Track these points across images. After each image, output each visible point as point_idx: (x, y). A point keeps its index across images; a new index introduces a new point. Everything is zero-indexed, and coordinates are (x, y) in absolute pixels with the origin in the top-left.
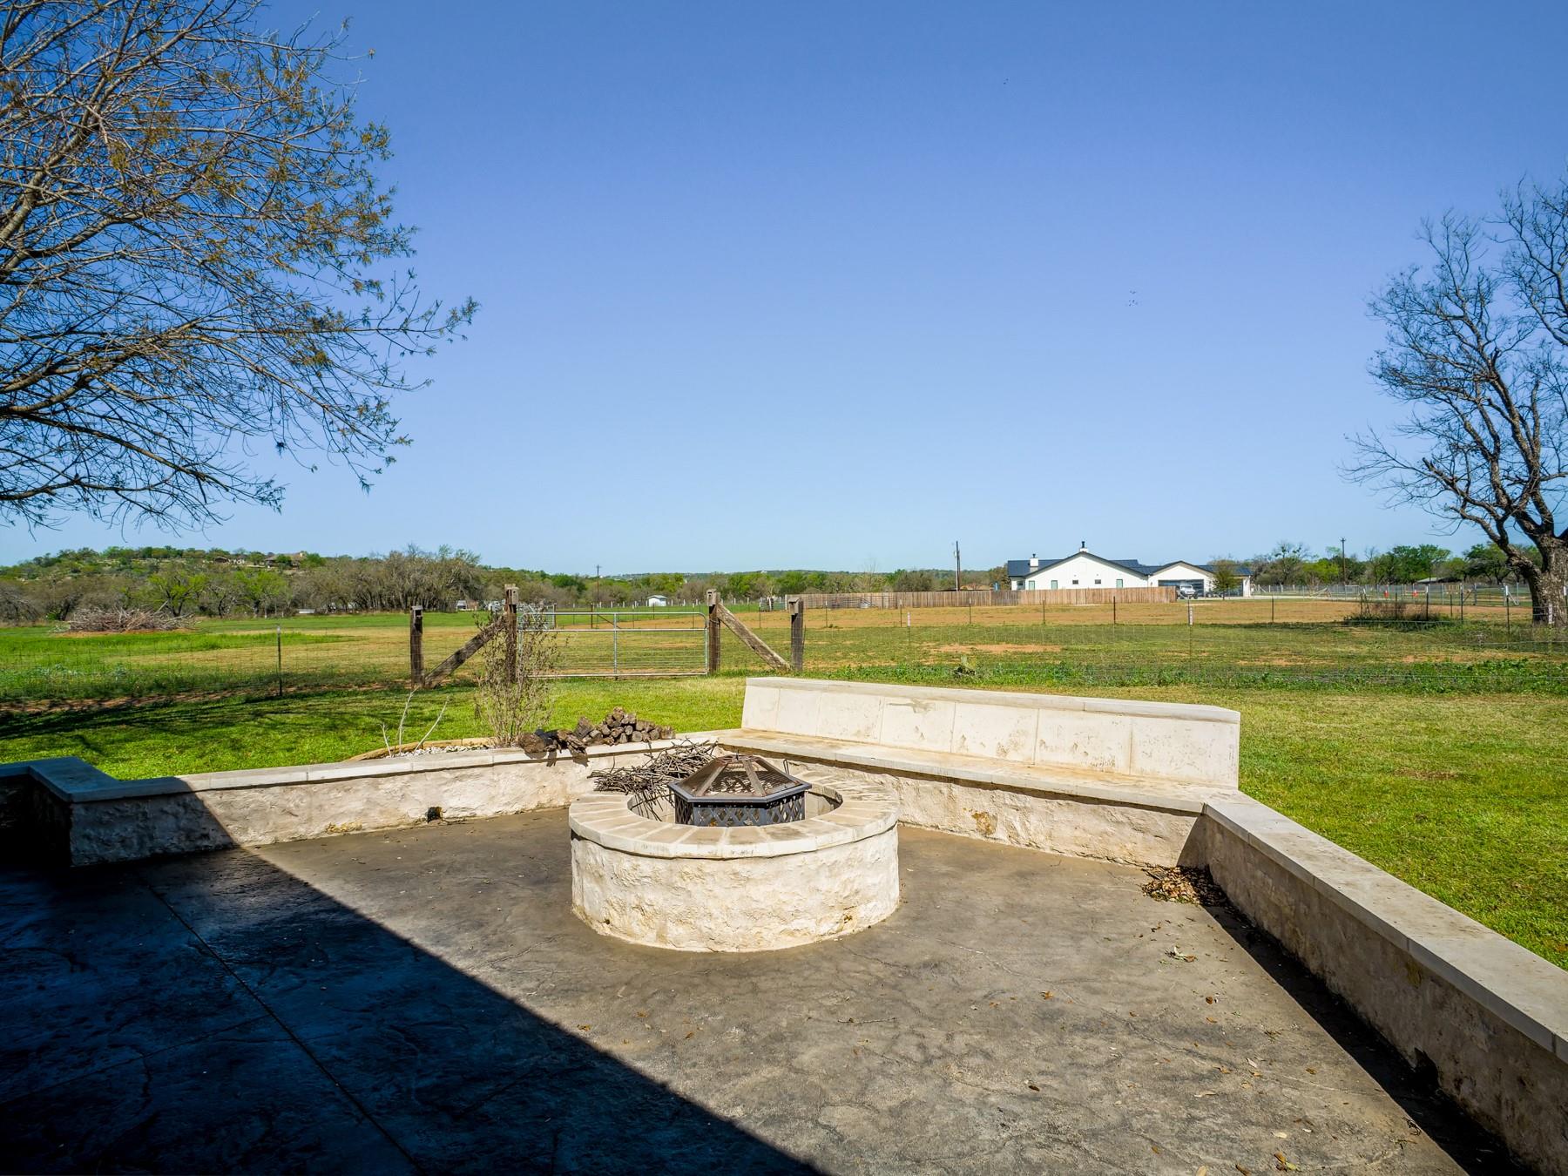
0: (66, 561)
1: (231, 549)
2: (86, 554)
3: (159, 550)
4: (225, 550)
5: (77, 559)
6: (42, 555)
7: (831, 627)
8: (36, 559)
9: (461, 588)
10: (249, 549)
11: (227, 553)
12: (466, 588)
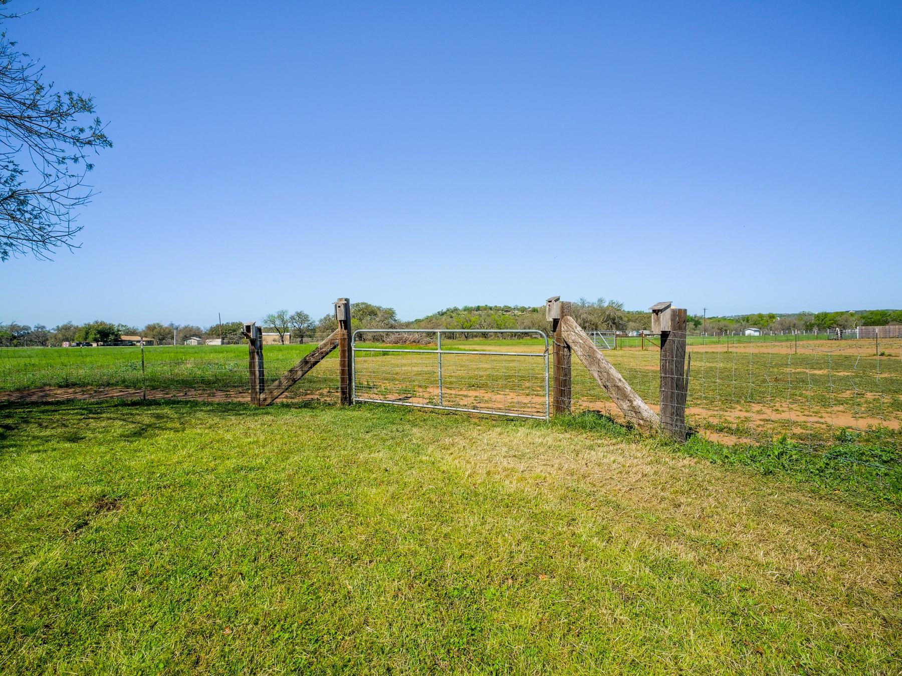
0: (448, 313)
1: (512, 305)
2: (456, 310)
3: (482, 307)
4: (509, 306)
5: (452, 312)
6: (440, 310)
7: (882, 354)
8: (439, 312)
9: (611, 324)
10: (520, 305)
11: (510, 307)
12: (614, 323)
